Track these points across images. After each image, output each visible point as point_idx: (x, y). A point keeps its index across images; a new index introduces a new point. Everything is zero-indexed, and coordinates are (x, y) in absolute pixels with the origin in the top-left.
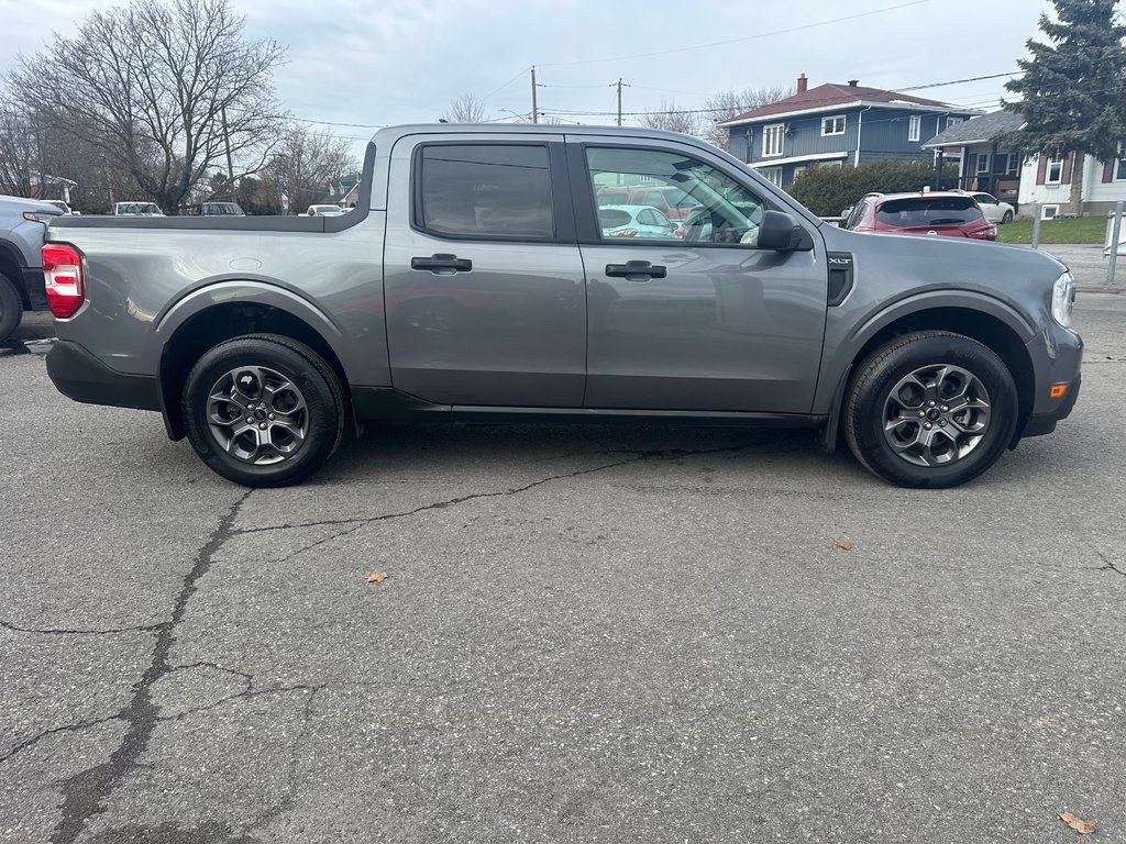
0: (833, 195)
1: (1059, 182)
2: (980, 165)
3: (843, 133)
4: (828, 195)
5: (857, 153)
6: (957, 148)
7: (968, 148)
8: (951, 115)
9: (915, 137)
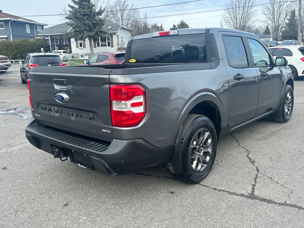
0: (13, 51)
1: (83, 47)
2: (56, 42)
3: (4, 29)
4: (11, 51)
5: (11, 36)
6: (47, 36)
7: (51, 36)
8: (38, 25)
9: (29, 32)
